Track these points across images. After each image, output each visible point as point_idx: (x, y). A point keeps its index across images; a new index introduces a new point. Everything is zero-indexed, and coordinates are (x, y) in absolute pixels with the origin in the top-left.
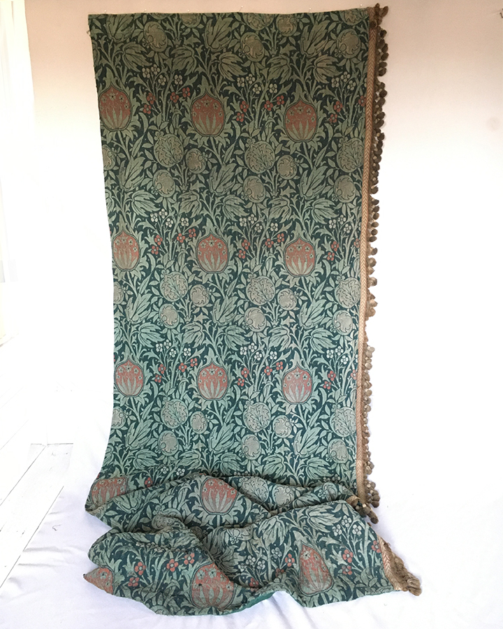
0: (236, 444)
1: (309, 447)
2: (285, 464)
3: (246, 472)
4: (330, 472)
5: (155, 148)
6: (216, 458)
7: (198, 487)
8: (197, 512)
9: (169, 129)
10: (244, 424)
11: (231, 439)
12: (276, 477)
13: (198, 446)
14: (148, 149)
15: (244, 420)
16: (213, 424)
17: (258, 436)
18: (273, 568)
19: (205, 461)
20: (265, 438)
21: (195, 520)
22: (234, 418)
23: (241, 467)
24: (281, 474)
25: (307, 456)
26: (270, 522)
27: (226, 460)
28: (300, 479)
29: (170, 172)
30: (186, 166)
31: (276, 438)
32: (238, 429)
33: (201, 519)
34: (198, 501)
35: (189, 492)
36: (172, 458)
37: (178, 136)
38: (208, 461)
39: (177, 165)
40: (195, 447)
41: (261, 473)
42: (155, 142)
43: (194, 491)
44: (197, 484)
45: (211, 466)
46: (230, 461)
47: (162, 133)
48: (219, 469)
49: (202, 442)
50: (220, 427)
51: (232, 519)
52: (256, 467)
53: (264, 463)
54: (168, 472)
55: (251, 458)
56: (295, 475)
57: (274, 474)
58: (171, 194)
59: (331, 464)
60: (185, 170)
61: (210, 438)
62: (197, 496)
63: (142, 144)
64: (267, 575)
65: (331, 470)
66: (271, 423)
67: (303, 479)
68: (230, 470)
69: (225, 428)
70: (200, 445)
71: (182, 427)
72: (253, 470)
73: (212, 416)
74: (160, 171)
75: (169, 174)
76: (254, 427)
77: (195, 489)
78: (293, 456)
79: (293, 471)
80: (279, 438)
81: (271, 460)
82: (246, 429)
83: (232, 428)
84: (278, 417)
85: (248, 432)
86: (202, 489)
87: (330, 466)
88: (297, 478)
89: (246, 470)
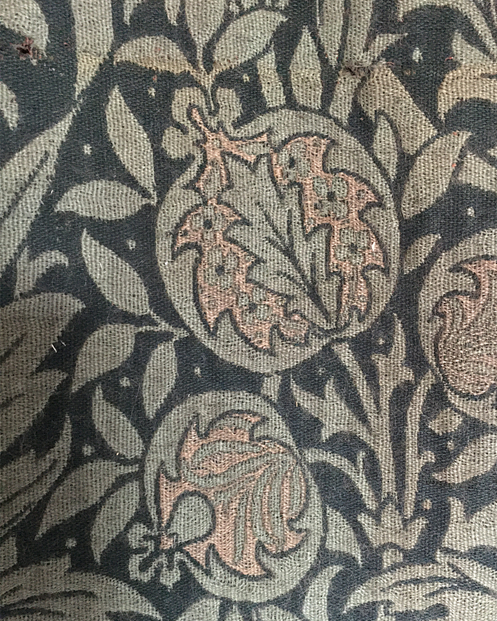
5: (164, 223)
9: (283, 69)
14: (108, 233)
29: (286, 404)
30: (416, 360)
37: (362, 126)
39: (346, 355)
42: (167, 170)
47: (230, 101)
58: (288, 575)
60: (402, 396)
63: (59, 186)
74: (205, 403)
75: (279, 428)
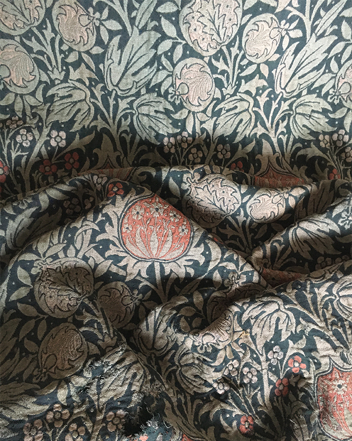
0: (162, 75)
1: (303, 76)
2: (255, 112)
3: (185, 134)
4: (332, 122)
6: (123, 105)
7: (111, 224)
8: (117, 259)
10: (180, 34)
11: (150, 64)
12: (239, 138)
13: (81, 73)
15: (183, 28)
16: (110, 31)
17: (210, 64)
18: (270, 382)
19: (100, 105)
20: (225, 67)
21: (114, 269)
22: (159, 21)
23: (175, 123)
24: (247, 132)
25: (295, 94)
26: (265, 309)
27: (145, 110)
28: (280, 141)
31: (245, 62)
32: (166, 45)
33: (124, 268)
34: (114, 244)
35: (95, 233)
36: (32, 101)
38: (107, 106)
40: (74, 75)
41: (211, 133)
43: (104, 231)
44: (108, 219)
45: (114, 118)
46: (152, 113)
48: (131, 125)
49: (88, 67)
50: (125, 38)
51: (184, 271)
52: (202, 123)
53: (217, 114)
54: (34, 142)
55: (193, 109)
56: (272, 135)
57: (235, 133)
59: (336, 108)
61: (107, 63)
62: (111, 239)
64: (263, 396)
65: (334, 119)
66: (240, 33)
67: (284, 139)
68: (153, 133)
69: (136, 39)
70: (86, 74)
71: (36, 31)
72: (198, 130)
73: (106, 12)
76: (204, 45)
77: (108, 228)
78: (272, 96)
79: (268, 125)
80: (250, 63)
81: (231, 105)
82: (186, 47)
83: (153, 41)
84: (258, 18)
85: (190, 52)
86: (120, 226)
87: (334, 112)
88: (275, 140)
89: (184, 128)
